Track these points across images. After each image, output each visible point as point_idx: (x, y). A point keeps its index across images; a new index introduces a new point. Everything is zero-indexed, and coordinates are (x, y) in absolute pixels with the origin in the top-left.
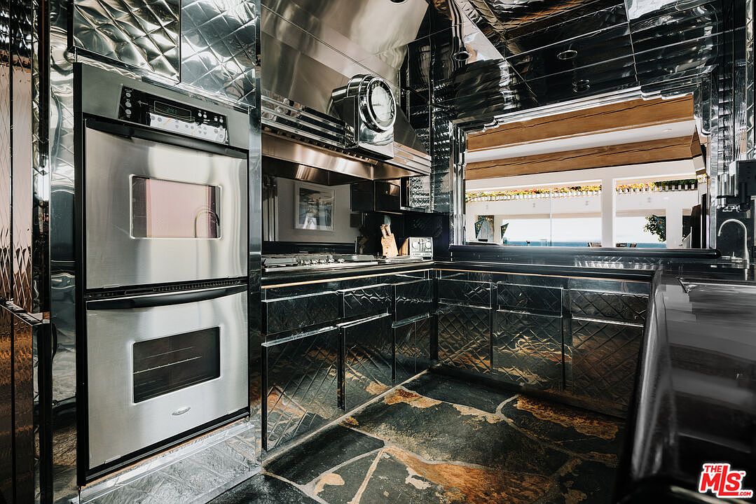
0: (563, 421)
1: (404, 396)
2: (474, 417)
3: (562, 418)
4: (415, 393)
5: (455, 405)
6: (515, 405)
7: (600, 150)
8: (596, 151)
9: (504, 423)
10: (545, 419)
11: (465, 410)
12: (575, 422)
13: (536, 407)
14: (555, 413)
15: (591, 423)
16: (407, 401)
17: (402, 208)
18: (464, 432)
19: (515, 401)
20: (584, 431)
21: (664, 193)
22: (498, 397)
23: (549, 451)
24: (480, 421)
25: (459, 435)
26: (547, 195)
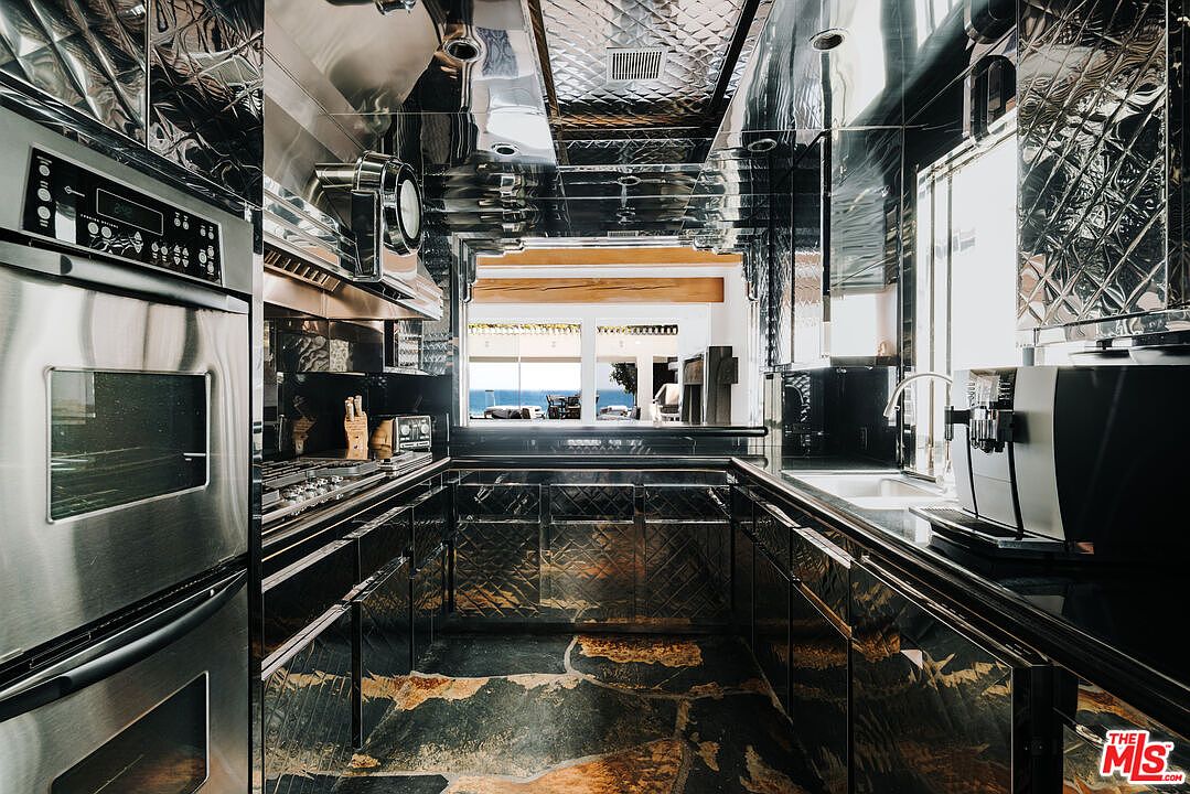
0: (644, 657)
1: (427, 688)
2: (546, 686)
3: (642, 653)
4: (439, 677)
5: (510, 678)
6: (581, 653)
7: (589, 283)
8: (585, 283)
9: (586, 683)
10: (625, 661)
11: (528, 681)
12: (656, 653)
13: (606, 647)
14: (631, 649)
15: (672, 650)
16: (435, 693)
17: (387, 370)
18: (546, 715)
19: (578, 646)
20: (672, 664)
21: (635, 336)
22: (556, 647)
23: (654, 703)
24: (556, 690)
25: (542, 721)
26: (504, 330)
